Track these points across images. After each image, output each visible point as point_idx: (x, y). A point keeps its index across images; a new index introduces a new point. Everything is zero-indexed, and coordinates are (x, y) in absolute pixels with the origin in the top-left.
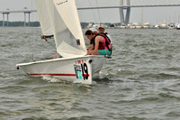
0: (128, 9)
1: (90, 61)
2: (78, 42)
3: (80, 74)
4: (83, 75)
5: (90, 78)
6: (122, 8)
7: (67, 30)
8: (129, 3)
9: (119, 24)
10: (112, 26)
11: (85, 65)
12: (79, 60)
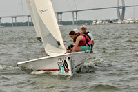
0: (123, 8)
1: (69, 58)
2: (59, 43)
3: (62, 69)
4: (65, 70)
6: (119, 8)
7: (50, 34)
8: (123, 4)
9: (117, 20)
10: (111, 22)
11: (65, 61)
12: (60, 58)
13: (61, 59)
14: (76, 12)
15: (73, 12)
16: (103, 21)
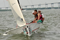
1: (27, 27)
13: (24, 28)
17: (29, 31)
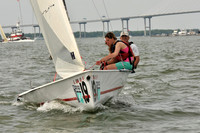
1: (88, 78)
3: (80, 96)
4: (84, 97)
5: (91, 99)
13: (77, 81)
14: (150, 17)
15: (145, 17)
16: (188, 31)
17: (94, 90)
